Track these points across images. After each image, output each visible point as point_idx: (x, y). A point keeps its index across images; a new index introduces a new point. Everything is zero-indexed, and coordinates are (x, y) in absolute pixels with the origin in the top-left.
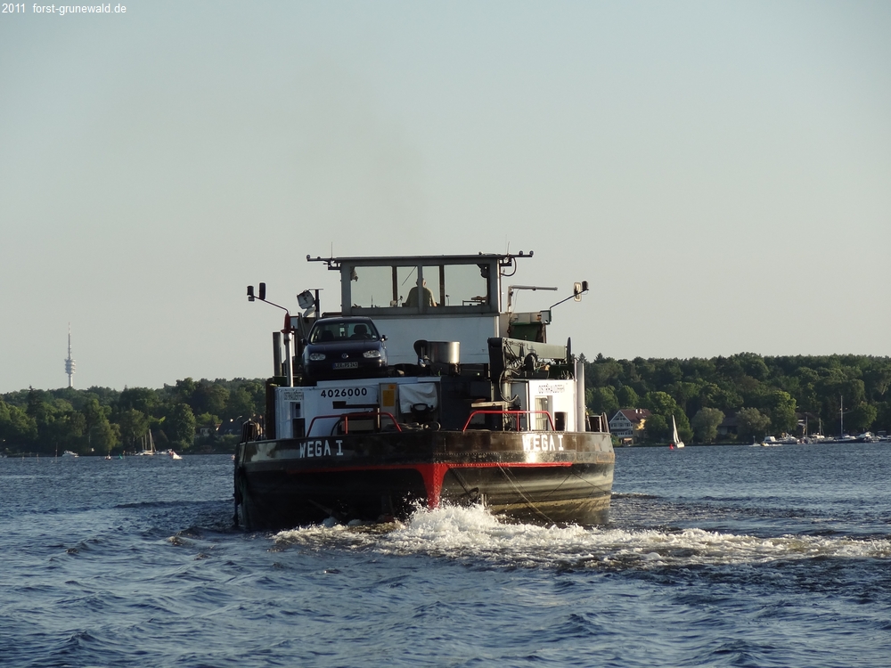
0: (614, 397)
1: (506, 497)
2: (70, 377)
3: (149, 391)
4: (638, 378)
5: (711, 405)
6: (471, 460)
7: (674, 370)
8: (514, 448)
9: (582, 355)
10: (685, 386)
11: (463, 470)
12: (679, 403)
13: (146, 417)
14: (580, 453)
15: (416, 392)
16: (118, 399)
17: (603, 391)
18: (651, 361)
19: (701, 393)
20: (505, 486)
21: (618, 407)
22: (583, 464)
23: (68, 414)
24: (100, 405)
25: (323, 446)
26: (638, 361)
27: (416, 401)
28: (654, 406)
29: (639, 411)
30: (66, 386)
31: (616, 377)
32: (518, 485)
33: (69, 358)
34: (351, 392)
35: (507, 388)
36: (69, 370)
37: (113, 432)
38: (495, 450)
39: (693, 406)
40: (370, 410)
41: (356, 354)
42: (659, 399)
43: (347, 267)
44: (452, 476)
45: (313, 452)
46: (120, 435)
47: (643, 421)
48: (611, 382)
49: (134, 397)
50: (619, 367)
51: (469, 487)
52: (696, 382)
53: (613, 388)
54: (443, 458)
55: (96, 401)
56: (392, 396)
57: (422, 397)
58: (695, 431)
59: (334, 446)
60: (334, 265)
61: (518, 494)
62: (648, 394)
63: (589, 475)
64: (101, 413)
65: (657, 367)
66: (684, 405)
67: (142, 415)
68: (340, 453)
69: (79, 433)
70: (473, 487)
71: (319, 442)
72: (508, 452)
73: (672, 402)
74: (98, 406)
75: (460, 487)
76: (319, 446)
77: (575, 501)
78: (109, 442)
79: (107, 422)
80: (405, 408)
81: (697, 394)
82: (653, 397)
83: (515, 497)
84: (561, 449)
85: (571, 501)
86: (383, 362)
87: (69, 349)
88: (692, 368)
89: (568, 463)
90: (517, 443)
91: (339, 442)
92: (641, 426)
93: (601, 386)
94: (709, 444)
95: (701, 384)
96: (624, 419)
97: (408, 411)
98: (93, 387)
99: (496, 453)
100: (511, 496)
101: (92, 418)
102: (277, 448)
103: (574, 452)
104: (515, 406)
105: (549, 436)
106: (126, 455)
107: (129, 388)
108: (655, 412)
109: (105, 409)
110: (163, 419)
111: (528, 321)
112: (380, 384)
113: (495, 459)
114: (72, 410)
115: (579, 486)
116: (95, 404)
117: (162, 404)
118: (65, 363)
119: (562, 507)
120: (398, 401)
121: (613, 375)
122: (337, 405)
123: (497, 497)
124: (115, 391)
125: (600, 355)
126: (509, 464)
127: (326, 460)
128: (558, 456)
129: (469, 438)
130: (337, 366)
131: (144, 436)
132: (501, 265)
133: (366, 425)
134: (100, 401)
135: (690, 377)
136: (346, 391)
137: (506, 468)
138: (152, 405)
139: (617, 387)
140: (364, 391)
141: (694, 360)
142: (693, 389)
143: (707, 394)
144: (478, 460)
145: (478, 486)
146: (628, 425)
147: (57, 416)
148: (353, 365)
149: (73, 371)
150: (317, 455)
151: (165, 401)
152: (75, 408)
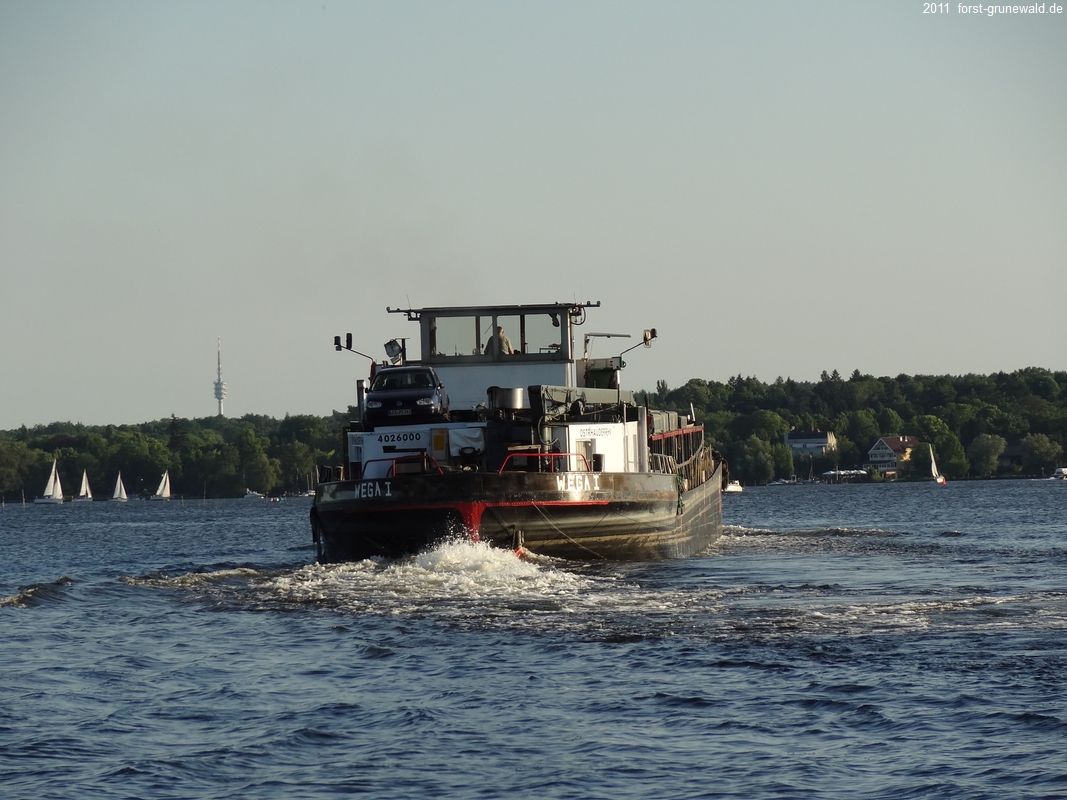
0: (874, 422)
1: (544, 533)
2: (220, 403)
3: (315, 419)
4: (903, 399)
5: (990, 431)
6: (507, 500)
7: (945, 389)
8: (548, 487)
9: (835, 372)
10: (959, 408)
11: (500, 509)
12: (952, 428)
13: (312, 450)
14: (618, 493)
15: (464, 437)
16: (278, 429)
17: (861, 414)
18: (918, 378)
19: (978, 416)
20: (541, 523)
21: (878, 434)
22: (621, 502)
23: (218, 447)
24: (257, 436)
25: (374, 488)
26: (902, 378)
27: (464, 445)
28: (922, 434)
29: (904, 439)
30: (215, 414)
31: (876, 398)
32: (555, 522)
33: (219, 379)
34: (406, 437)
35: (547, 432)
36: (218, 394)
37: (272, 469)
38: (529, 489)
39: (969, 432)
40: (419, 453)
41: (410, 402)
42: (928, 425)
43: (427, 318)
44: (489, 514)
45: (366, 493)
46: (280, 471)
47: (909, 450)
48: (869, 404)
49: (297, 428)
50: (879, 387)
51: (506, 524)
52: (973, 404)
53: (872, 411)
54: (481, 498)
55: (252, 432)
56: (442, 441)
57: (469, 441)
58: (972, 462)
59: (383, 488)
60: (413, 315)
61: (555, 530)
62: (915, 418)
63: (631, 513)
64: (258, 446)
65: (925, 386)
66: (958, 432)
67: (306, 448)
68: (389, 494)
69: (232, 470)
70: (511, 524)
71: (371, 484)
72: (542, 492)
73: (944, 428)
74: (253, 437)
75: (497, 525)
76: (370, 487)
77: (620, 537)
78: (267, 481)
79: (265, 457)
80: (454, 452)
81: (974, 417)
82: (920, 422)
83: (553, 534)
84: (597, 488)
85: (615, 537)
86: (436, 410)
87: (219, 369)
88: (968, 386)
89: (605, 501)
90: (551, 483)
91: (388, 483)
92: (907, 457)
93: (859, 409)
94: (988, 478)
95: (978, 405)
96: (886, 448)
97: (458, 455)
98: (247, 415)
99: (531, 493)
100: (549, 533)
101: (247, 453)
102: (337, 490)
103: (611, 492)
104: (555, 449)
105: (584, 477)
106: (287, 496)
107: (290, 416)
108: (923, 440)
109: (263, 441)
110: (332, 453)
111: (602, 366)
112: (431, 429)
113: (530, 498)
114: (222, 443)
115: (622, 523)
116: (250, 435)
117: (331, 435)
118: (214, 386)
119: (606, 543)
120: (448, 445)
121: (873, 396)
122: (387, 449)
123: (534, 534)
124: (274, 420)
125: (857, 372)
126: (544, 503)
127: (378, 500)
128: (594, 495)
129: (505, 478)
130: (393, 413)
131: (309, 473)
132: (571, 315)
133: (415, 468)
134: (256, 432)
135: (965, 398)
136: (401, 436)
137: (540, 506)
138: (318, 436)
139: (877, 410)
140: (418, 436)
141: (970, 376)
142: (969, 411)
143: (985, 417)
144: (513, 499)
145: (515, 524)
146: (890, 455)
147: (205, 450)
148: (407, 412)
149: (224, 396)
150: (370, 495)
151: (334, 432)
152: (227, 440)
